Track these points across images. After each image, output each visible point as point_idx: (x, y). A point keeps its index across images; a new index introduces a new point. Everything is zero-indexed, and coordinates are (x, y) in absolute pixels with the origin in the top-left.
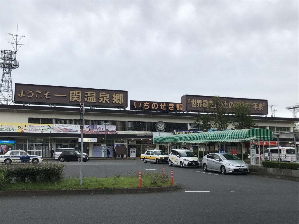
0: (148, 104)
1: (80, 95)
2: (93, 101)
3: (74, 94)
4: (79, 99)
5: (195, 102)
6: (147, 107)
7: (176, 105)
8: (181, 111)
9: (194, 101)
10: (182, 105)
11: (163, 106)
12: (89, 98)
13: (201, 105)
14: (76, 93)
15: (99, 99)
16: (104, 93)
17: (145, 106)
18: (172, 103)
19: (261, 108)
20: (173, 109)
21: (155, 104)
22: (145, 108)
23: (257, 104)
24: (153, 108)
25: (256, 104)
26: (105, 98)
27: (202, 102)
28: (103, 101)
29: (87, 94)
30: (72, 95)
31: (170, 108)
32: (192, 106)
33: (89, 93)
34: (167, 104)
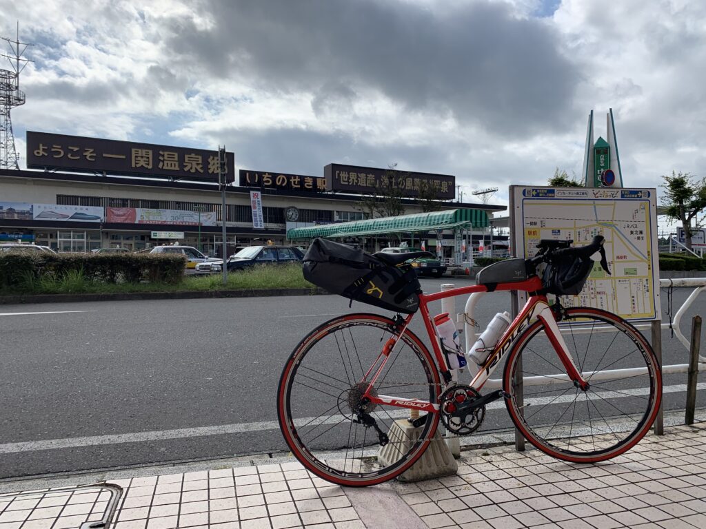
0: (270, 176)
1: (151, 156)
2: (173, 168)
3: (140, 155)
4: (148, 164)
5: (347, 176)
6: (268, 182)
7: (316, 180)
8: (324, 190)
9: (344, 175)
10: (326, 180)
11: (295, 182)
12: (166, 162)
13: (355, 181)
14: (142, 152)
15: (185, 164)
16: (193, 155)
17: (265, 179)
18: (310, 177)
19: (444, 189)
20: (311, 187)
21: (282, 176)
22: (266, 184)
23: (439, 181)
24: (278, 184)
25: (437, 181)
26: (194, 163)
27: (358, 176)
28: (191, 168)
29: (163, 156)
30: (136, 157)
31: (307, 185)
32: (342, 183)
33: (166, 153)
34: (302, 178)
